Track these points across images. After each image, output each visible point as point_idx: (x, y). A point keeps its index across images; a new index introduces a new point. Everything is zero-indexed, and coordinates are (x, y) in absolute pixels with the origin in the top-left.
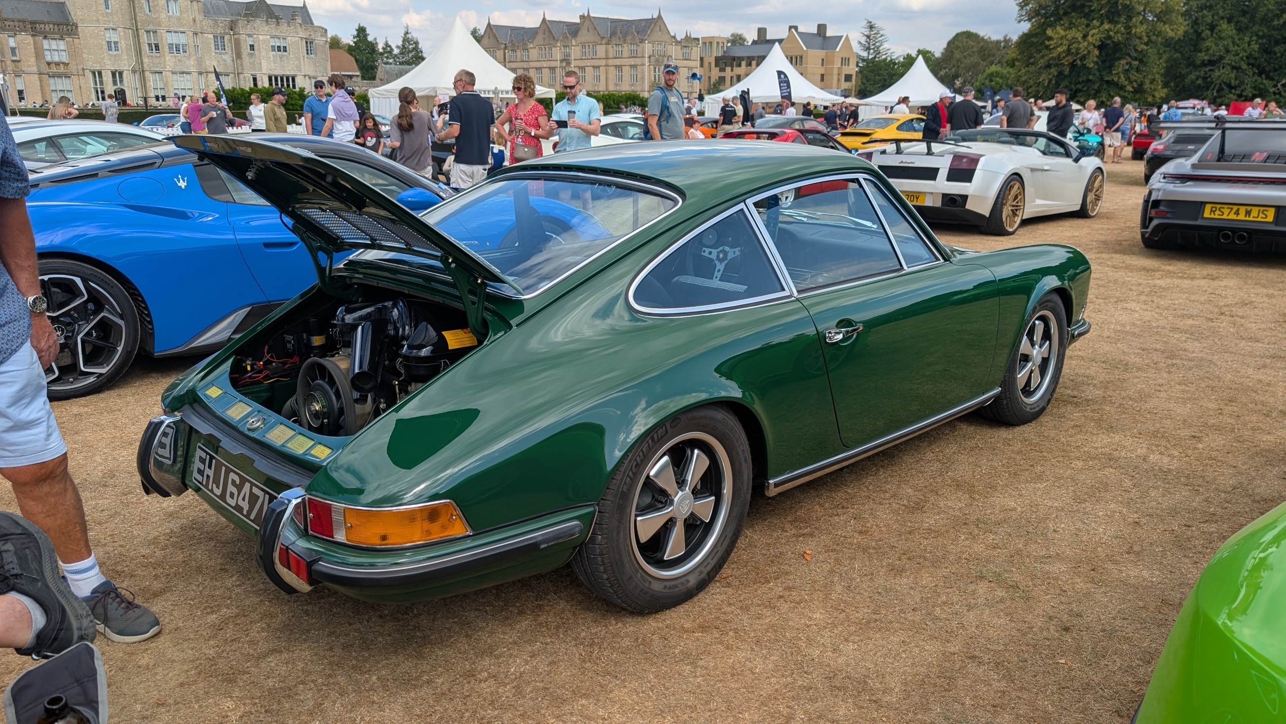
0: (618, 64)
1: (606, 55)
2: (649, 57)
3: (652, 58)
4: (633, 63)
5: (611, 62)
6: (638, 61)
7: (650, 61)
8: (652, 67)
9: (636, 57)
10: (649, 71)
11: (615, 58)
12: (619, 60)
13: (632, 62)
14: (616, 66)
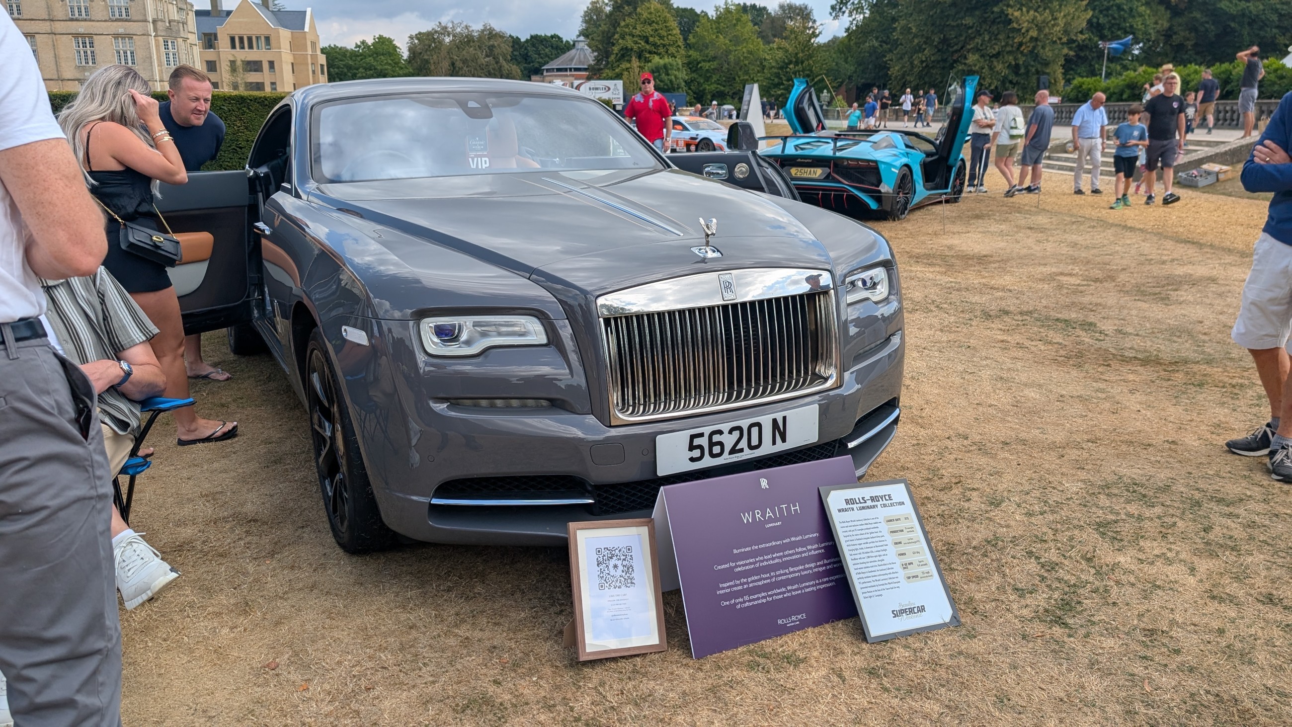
0: (81, 30)
1: (49, 15)
2: (154, 22)
3: (159, 23)
4: (121, 31)
5: (59, 27)
6: (132, 28)
7: (155, 30)
8: (161, 39)
9: (126, 21)
10: (157, 46)
11: (72, 20)
12: (83, 23)
13: (120, 28)
14: (76, 36)
